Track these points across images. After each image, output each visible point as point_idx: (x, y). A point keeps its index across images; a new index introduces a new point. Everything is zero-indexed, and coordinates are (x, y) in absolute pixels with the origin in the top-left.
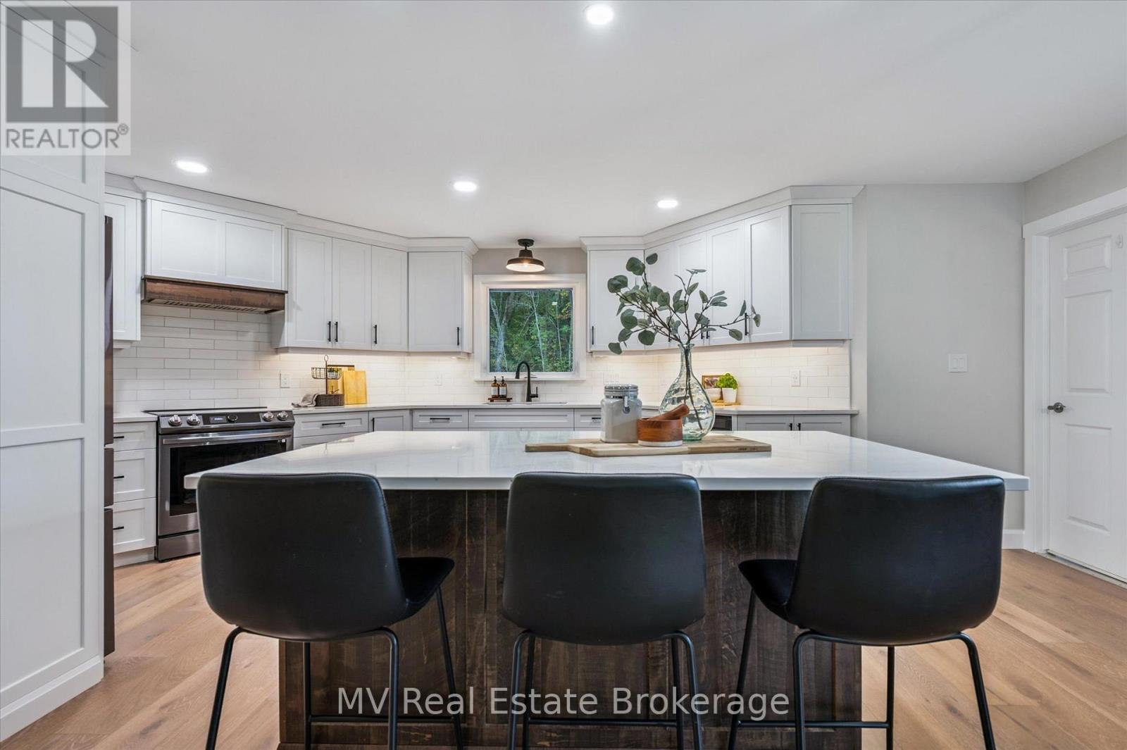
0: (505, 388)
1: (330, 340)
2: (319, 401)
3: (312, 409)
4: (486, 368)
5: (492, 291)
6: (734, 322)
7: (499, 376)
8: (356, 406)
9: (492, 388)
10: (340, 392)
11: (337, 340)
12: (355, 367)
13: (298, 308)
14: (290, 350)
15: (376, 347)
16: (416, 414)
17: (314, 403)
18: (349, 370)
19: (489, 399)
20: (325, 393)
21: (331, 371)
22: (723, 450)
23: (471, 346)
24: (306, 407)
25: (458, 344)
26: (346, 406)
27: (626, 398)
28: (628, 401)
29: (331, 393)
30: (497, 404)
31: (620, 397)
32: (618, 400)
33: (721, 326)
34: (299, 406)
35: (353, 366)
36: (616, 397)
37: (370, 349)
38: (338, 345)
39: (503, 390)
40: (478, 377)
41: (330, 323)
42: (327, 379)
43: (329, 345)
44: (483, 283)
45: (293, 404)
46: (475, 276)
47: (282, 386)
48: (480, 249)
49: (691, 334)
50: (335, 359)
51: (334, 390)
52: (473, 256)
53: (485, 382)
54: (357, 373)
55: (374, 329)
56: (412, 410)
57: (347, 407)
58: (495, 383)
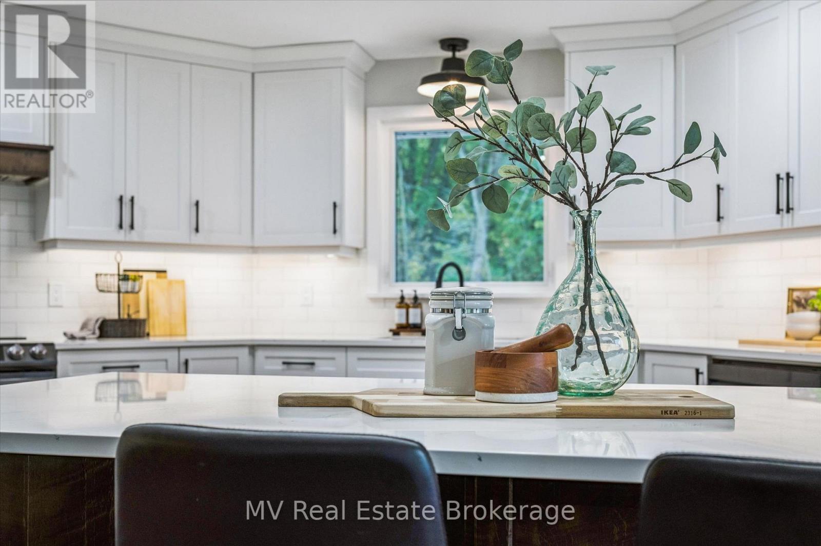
0: (418, 311)
1: (121, 226)
2: (106, 329)
3: (93, 343)
4: (387, 275)
5: (399, 137)
6: (674, 166)
7: (409, 289)
8: (168, 339)
9: (397, 311)
10: (142, 315)
11: (132, 227)
12: (169, 274)
13: (72, 174)
14: (59, 245)
15: (198, 239)
16: (260, 354)
17: (98, 332)
18: (158, 277)
19: (391, 330)
20: (116, 317)
21: (125, 278)
22: (631, 412)
23: (361, 236)
24: (83, 338)
25: (335, 231)
26: (152, 339)
27: (458, 312)
28: (462, 318)
29: (126, 317)
30: (406, 339)
31: (448, 311)
32: (444, 316)
33: (648, 175)
34: (72, 337)
35: (165, 272)
36: (443, 311)
37: (187, 242)
38: (134, 236)
39: (415, 315)
40: (374, 291)
41: (121, 199)
42: (119, 292)
43: (121, 236)
44: (383, 122)
45: (65, 334)
46: (370, 110)
47: (52, 303)
48: (378, 63)
49: (594, 191)
50: (133, 260)
51: (131, 312)
52: (366, 74)
53: (385, 300)
54: (170, 283)
55: (194, 208)
56: (253, 348)
57: (152, 341)
58: (402, 302)
